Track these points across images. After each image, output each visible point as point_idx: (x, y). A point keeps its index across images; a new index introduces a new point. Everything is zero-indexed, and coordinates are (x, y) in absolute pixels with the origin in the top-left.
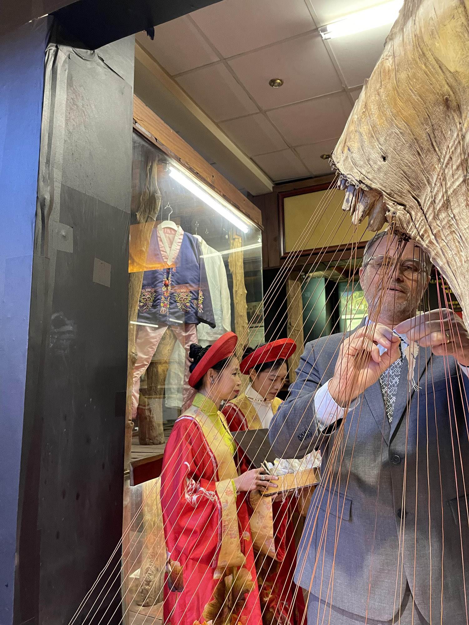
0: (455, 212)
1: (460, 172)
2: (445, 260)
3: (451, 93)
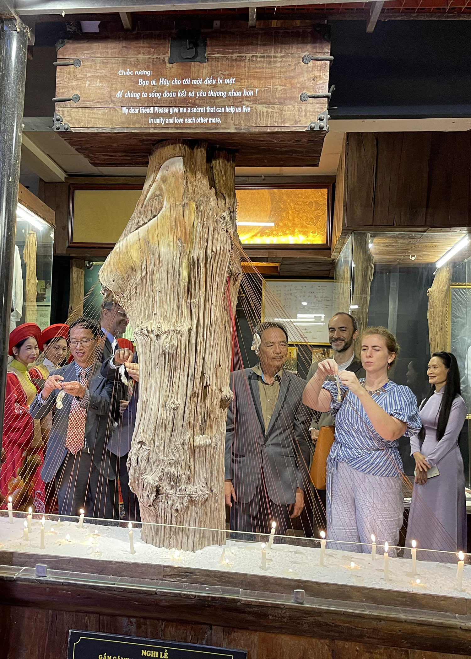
1: (135, 289)
3: (133, 266)
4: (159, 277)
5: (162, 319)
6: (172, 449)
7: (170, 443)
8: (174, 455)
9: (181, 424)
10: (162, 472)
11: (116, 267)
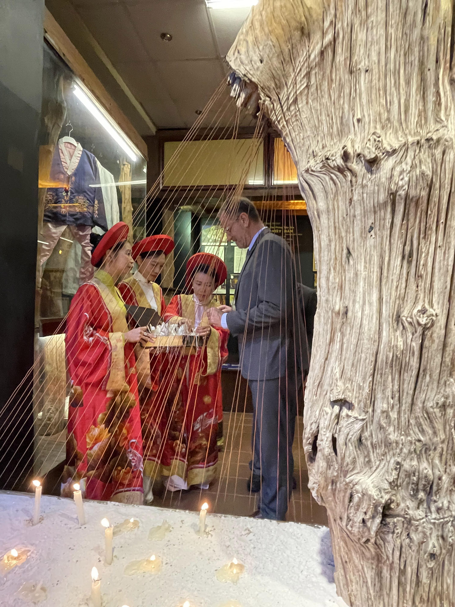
0: (300, 106)
1: (305, 80)
2: (290, 139)
3: (306, 23)
4: (364, 38)
5: (378, 127)
6: (416, 418)
7: (413, 404)
8: (423, 432)
9: (438, 360)
10: (396, 469)
11: (266, 30)
